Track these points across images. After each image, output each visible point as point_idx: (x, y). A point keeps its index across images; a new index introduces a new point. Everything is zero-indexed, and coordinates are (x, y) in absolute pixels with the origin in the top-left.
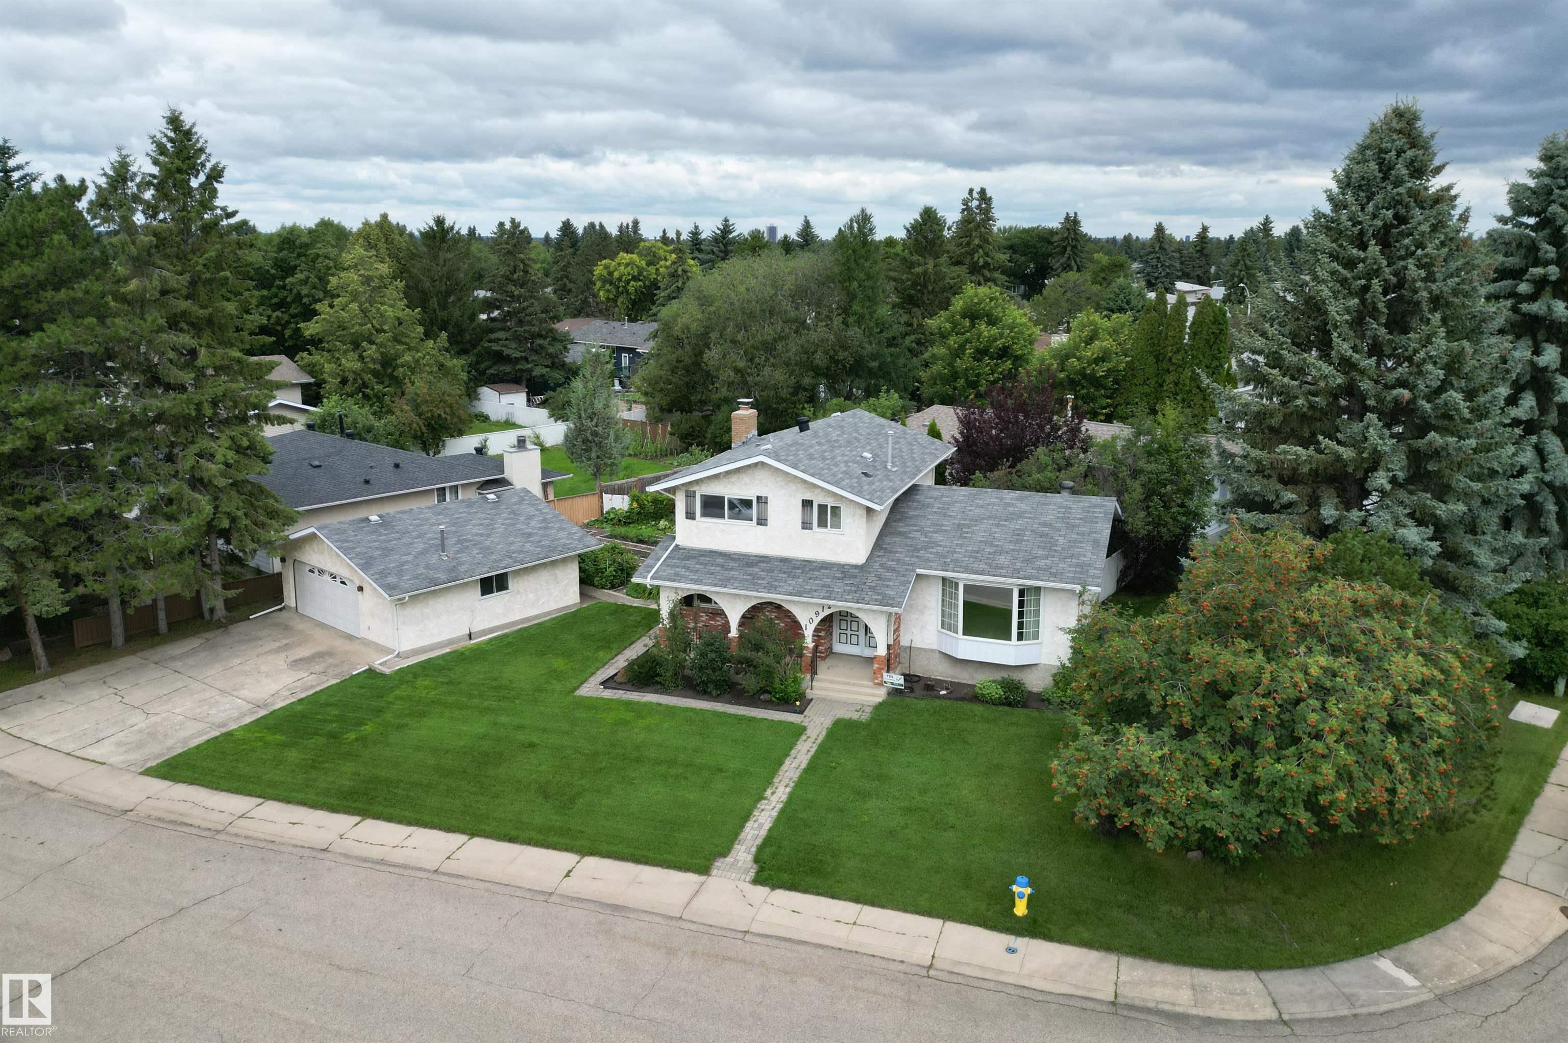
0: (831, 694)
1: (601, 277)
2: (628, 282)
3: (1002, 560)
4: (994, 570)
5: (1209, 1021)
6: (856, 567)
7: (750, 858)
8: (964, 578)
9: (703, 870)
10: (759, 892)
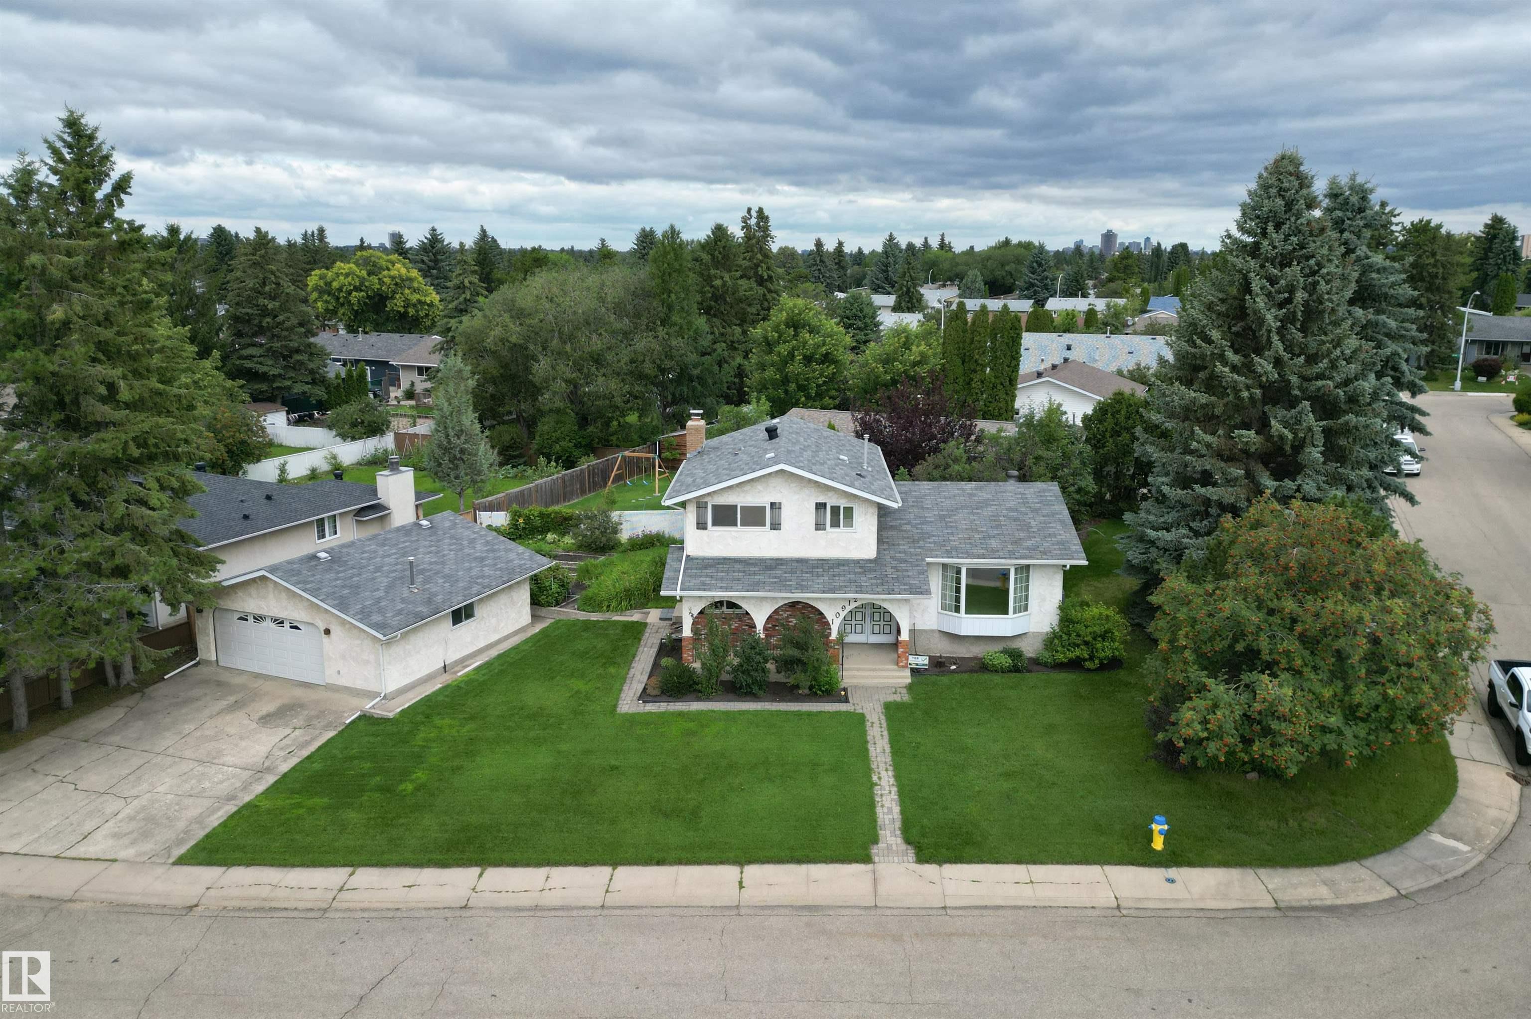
0: (863, 682)
1: (316, 288)
2: (349, 293)
3: (994, 543)
4: (993, 553)
5: (1355, 908)
6: (870, 561)
7: (899, 840)
8: (966, 563)
9: (867, 859)
10: (930, 870)
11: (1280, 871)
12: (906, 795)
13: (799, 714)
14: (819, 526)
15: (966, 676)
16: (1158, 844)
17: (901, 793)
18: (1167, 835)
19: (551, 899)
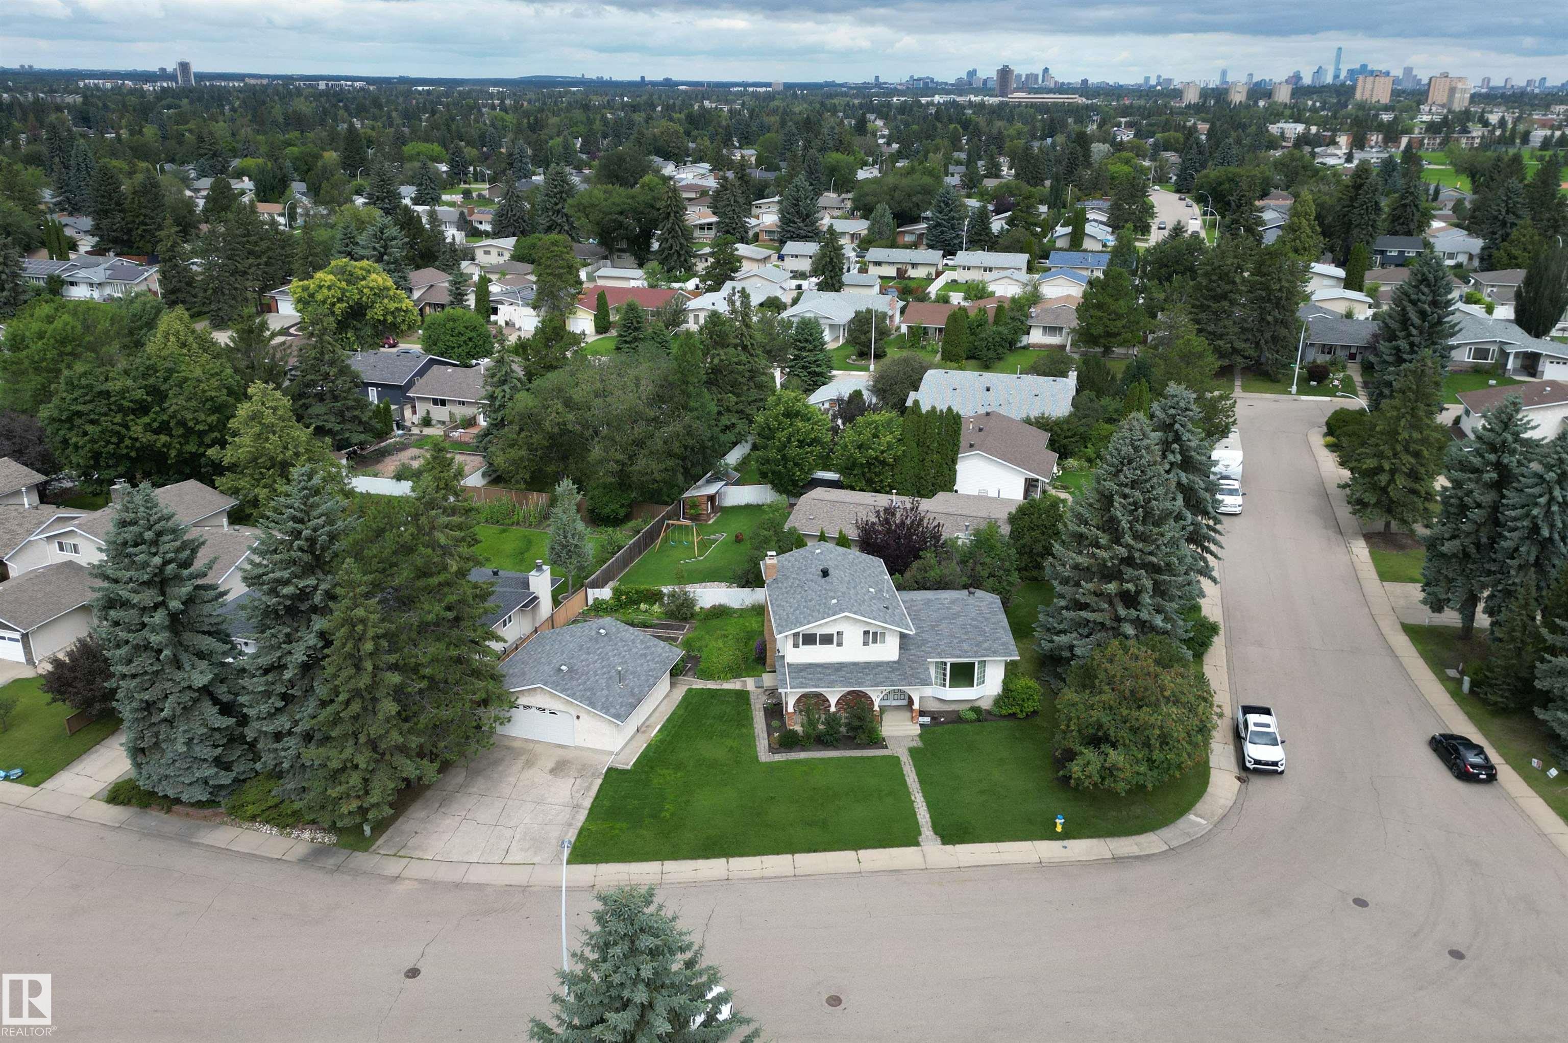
0: (894, 735)
6: (894, 662)
7: (932, 832)
8: (949, 661)
9: (917, 844)
10: (949, 848)
11: (1116, 839)
12: (931, 807)
13: (862, 758)
14: (866, 643)
15: (950, 726)
16: (1059, 829)
17: (928, 806)
18: (1063, 825)
19: (768, 873)
